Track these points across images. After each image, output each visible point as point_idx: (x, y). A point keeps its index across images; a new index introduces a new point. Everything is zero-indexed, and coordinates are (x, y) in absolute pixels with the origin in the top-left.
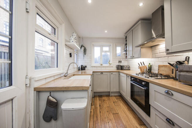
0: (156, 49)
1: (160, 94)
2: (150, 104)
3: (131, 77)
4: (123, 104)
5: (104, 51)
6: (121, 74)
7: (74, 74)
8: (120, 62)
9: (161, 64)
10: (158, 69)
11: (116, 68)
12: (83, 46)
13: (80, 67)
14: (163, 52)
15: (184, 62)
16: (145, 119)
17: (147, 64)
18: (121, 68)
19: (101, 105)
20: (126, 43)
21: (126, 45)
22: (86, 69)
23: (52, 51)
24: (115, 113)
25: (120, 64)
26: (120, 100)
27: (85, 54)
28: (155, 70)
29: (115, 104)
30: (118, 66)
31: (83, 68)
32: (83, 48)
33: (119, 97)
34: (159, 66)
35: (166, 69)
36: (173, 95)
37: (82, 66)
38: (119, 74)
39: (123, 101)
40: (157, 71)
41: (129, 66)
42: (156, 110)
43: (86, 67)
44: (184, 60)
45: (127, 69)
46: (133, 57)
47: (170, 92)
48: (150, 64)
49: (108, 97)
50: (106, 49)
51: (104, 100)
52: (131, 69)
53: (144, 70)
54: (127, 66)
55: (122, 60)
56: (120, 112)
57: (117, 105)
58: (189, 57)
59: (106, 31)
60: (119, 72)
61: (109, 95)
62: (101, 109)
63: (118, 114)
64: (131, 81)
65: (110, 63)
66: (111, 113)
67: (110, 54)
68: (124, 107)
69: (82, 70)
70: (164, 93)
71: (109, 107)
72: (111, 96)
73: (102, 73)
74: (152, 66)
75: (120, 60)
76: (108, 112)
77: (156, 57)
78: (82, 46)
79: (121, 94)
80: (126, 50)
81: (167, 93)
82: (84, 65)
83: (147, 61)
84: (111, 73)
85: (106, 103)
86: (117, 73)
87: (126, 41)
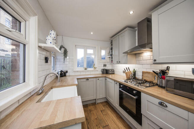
0: (140, 56)
1: (153, 105)
2: (142, 113)
3: (120, 84)
4: (111, 112)
5: (88, 53)
6: (108, 79)
7: (52, 87)
8: (105, 65)
9: (145, 70)
10: (142, 75)
11: (101, 73)
12: (63, 47)
13: (59, 73)
14: (147, 60)
15: (166, 71)
16: (136, 128)
17: (132, 70)
18: (106, 72)
19: (88, 118)
20: (112, 47)
21: (112, 49)
22: (67, 74)
23: (13, 50)
24: (105, 125)
25: (105, 68)
26: (107, 107)
27: (66, 57)
28: (139, 76)
29: (103, 114)
30: (103, 69)
31: (63, 74)
32: (63, 50)
33: (105, 104)
34: (143, 73)
35: (150, 76)
36: (167, 107)
37: (61, 71)
38: (106, 79)
39: (110, 108)
40: (142, 77)
41: (113, 70)
42: (148, 120)
43: (67, 72)
44: (166, 69)
45: (112, 73)
46: (119, 62)
47: (164, 103)
48: (134, 69)
49: (94, 105)
50: (90, 51)
51: (90, 111)
52: (115, 72)
53: (130, 75)
54: (112, 70)
55: (106, 63)
56: (109, 122)
57: (105, 114)
58: (169, 67)
59: (92, 33)
60: (105, 77)
61: (95, 103)
62: (88, 124)
63: (108, 125)
64: (120, 88)
65: (95, 66)
66: (100, 127)
67: (95, 57)
68: (113, 116)
69: (62, 76)
70: (157, 104)
71: (97, 118)
72: (97, 103)
73: (87, 79)
74: (136, 72)
75: (105, 64)
76: (97, 126)
77: (140, 63)
78: (61, 47)
79: (107, 99)
80: (112, 54)
81: (161, 104)
82: (64, 70)
83: (132, 67)
84: (98, 78)
85: (93, 113)
86: (104, 78)
87: (112, 45)
